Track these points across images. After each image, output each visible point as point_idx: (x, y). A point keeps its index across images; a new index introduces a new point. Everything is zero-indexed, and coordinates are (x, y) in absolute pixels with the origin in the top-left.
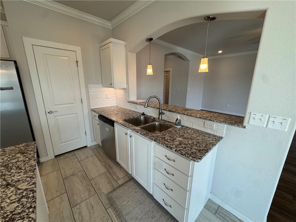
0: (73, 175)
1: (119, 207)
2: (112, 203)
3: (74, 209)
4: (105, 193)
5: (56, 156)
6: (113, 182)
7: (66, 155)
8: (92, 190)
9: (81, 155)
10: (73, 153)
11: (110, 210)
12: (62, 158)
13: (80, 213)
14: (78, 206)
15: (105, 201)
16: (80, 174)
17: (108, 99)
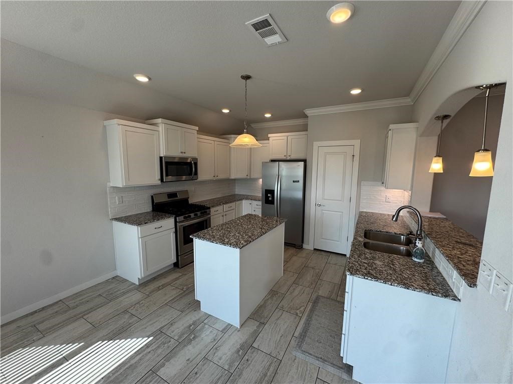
0: (313, 268)
1: (317, 308)
2: (316, 302)
3: (294, 285)
4: (319, 294)
5: (315, 249)
6: (334, 294)
7: (323, 253)
8: (314, 285)
9: (333, 259)
10: (329, 254)
11: (310, 305)
12: (318, 253)
13: (294, 289)
14: (297, 285)
15: (314, 297)
16: (317, 271)
17: (386, 203)
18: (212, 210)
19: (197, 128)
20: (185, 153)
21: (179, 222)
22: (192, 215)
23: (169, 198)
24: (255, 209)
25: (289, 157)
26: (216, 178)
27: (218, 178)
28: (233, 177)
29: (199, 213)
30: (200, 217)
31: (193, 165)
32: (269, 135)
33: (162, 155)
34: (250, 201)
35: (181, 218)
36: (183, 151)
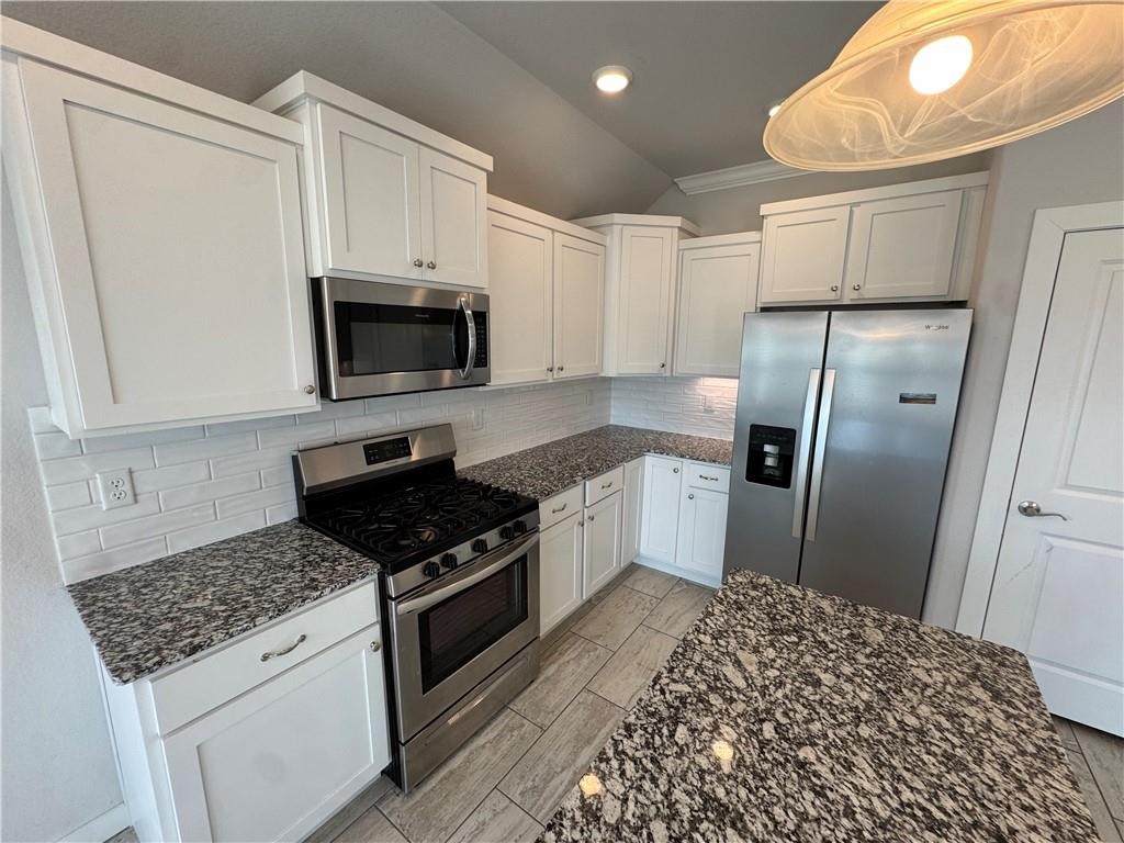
10: (1065, 733)
18: (545, 508)
19: (487, 161)
20: (432, 266)
21: (400, 598)
22: (463, 551)
23: (369, 462)
24: (692, 491)
25: (855, 295)
26: (557, 375)
27: (563, 374)
28: (611, 371)
29: (492, 538)
30: (499, 552)
31: (471, 325)
32: (765, 209)
33: (318, 274)
34: (673, 461)
35: (412, 575)
36: (426, 261)
